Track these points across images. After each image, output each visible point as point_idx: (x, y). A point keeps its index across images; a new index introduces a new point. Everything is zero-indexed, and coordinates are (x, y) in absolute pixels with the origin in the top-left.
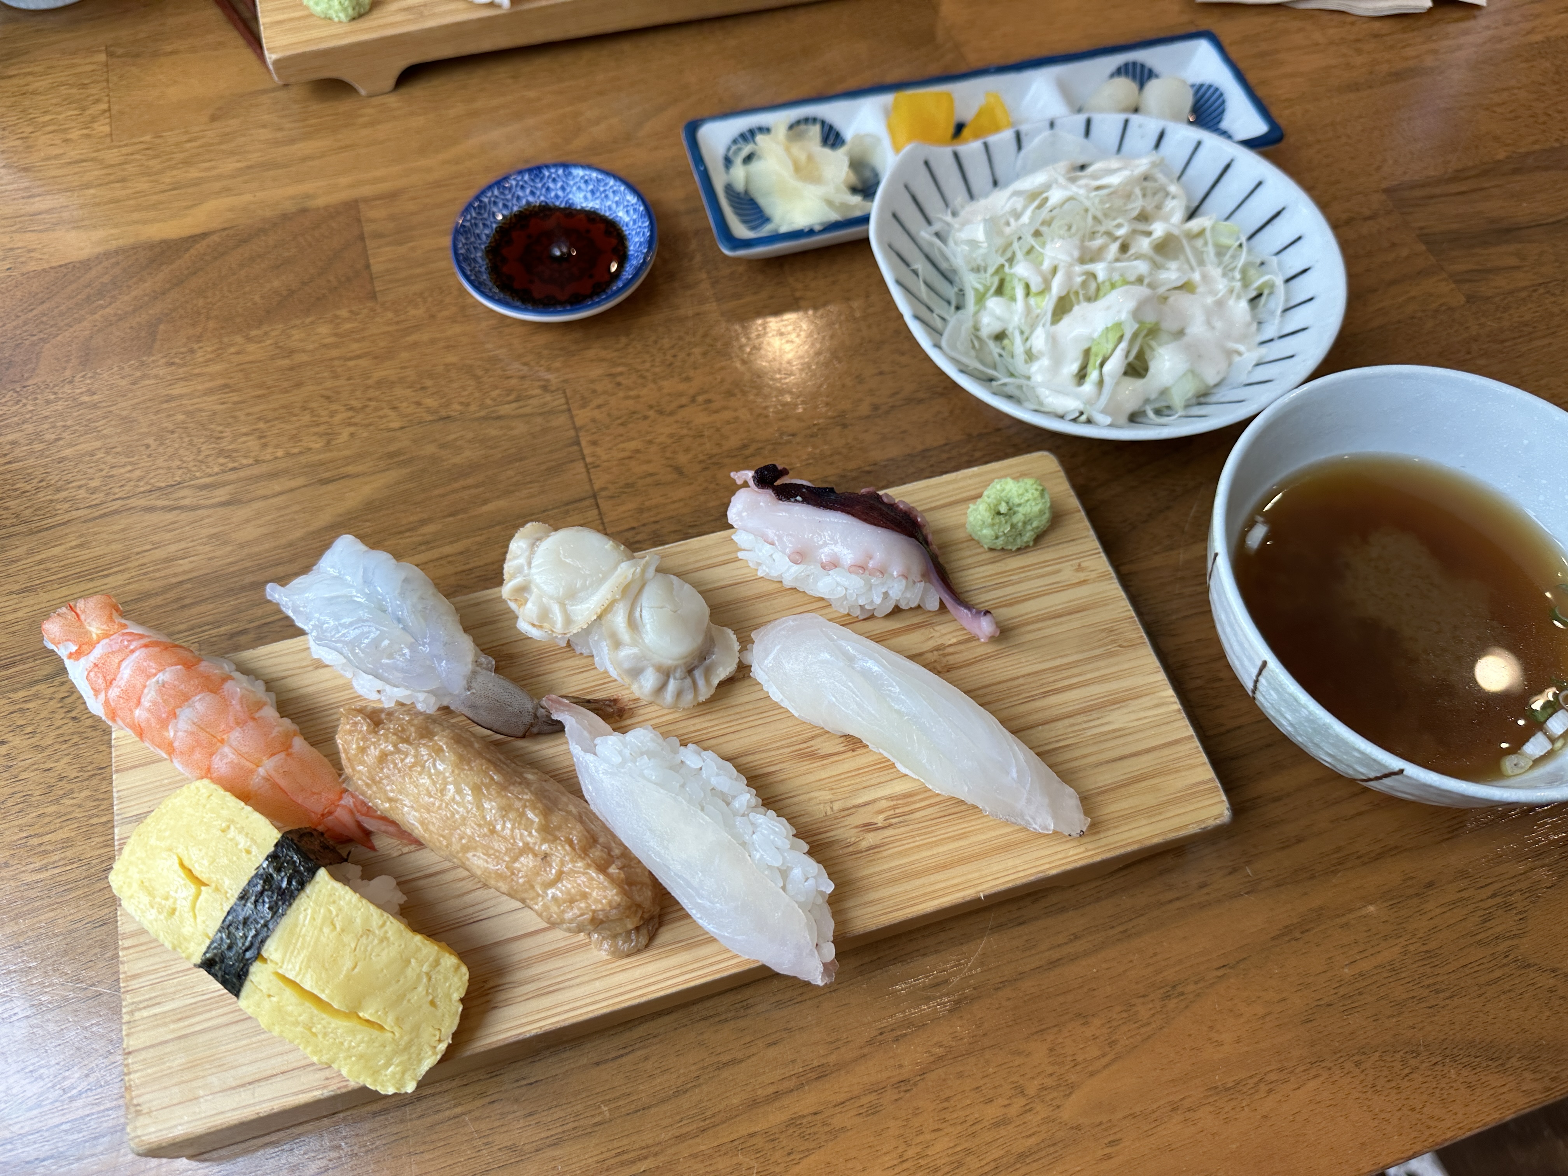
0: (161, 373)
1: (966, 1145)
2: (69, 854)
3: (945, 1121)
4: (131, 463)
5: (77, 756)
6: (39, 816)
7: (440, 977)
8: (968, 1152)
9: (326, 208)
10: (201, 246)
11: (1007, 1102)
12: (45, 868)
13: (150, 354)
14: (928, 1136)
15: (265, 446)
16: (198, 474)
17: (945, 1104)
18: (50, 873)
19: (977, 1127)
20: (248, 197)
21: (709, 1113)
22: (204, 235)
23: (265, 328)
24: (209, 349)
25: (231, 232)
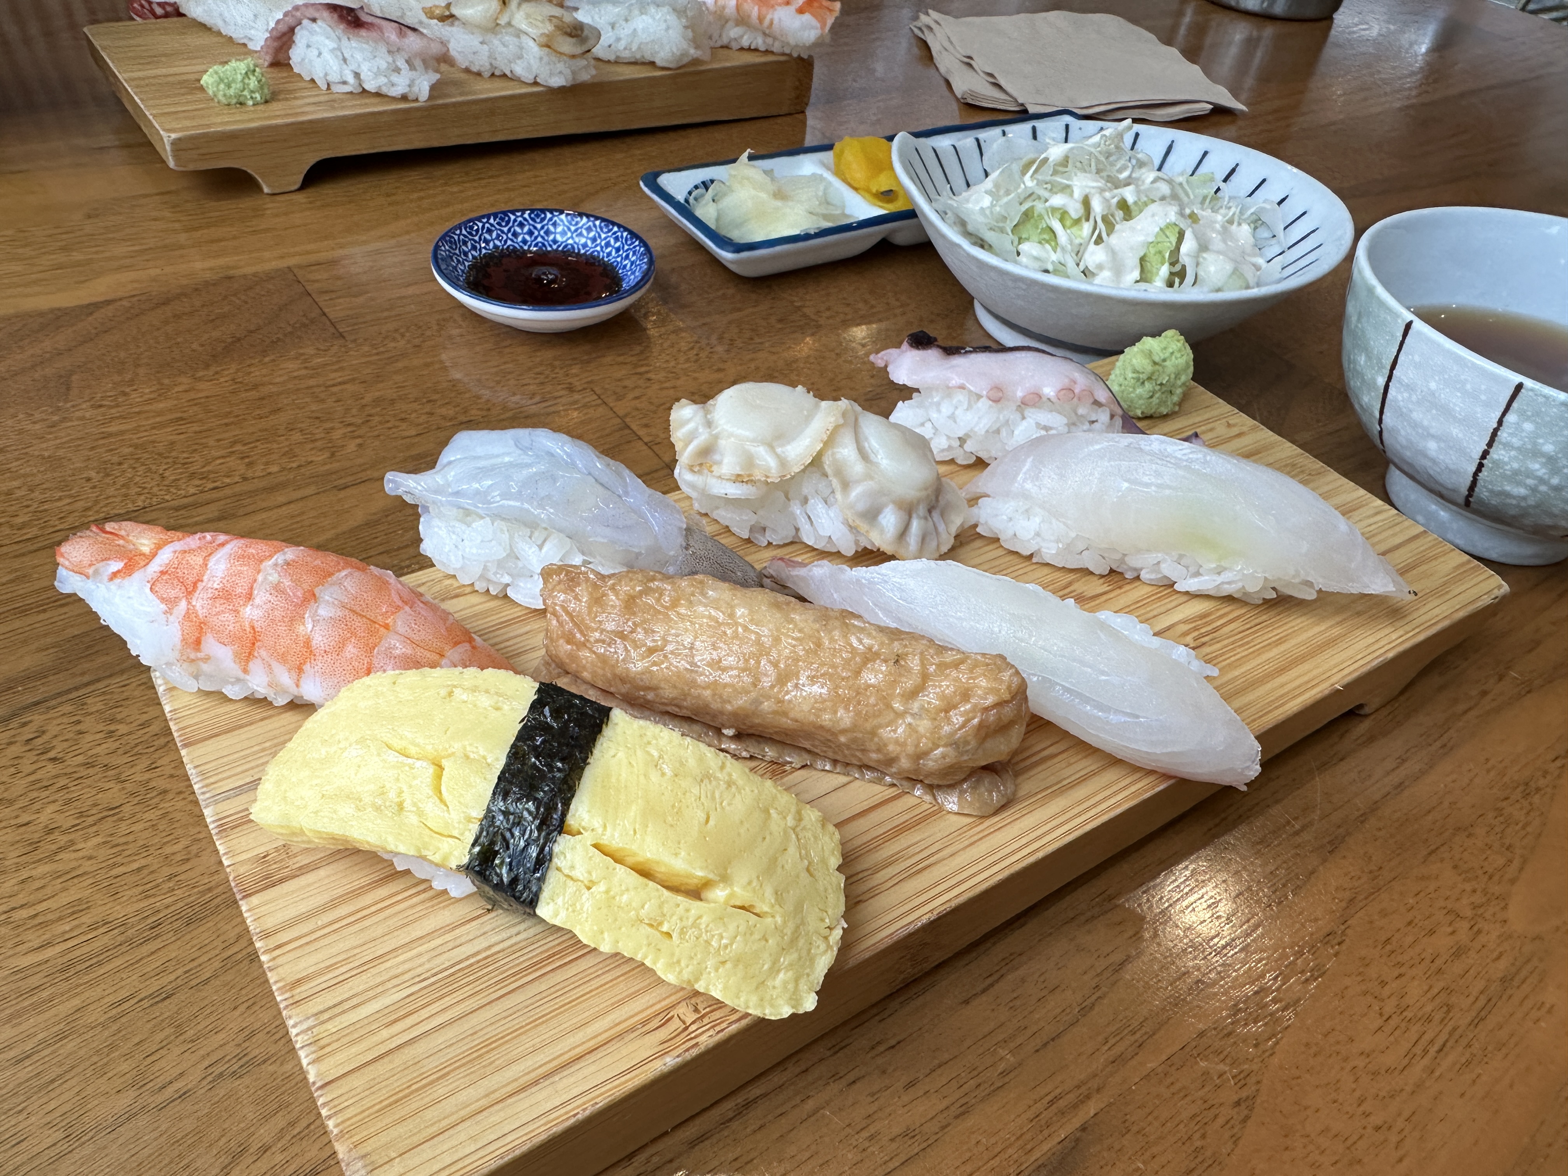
0: (88, 415)
1: (1441, 984)
2: (87, 919)
3: (1400, 964)
4: (70, 496)
5: (68, 802)
6: (23, 881)
7: (809, 834)
8: (1447, 990)
9: (255, 275)
10: (109, 311)
11: (1450, 930)
12: (48, 944)
13: (66, 401)
14: (1394, 985)
15: (250, 465)
16: (167, 497)
17: (1388, 947)
18: (58, 949)
19: (1439, 962)
20: (153, 272)
21: (1135, 1024)
22: (108, 302)
23: (213, 369)
24: (147, 391)
25: (143, 298)
